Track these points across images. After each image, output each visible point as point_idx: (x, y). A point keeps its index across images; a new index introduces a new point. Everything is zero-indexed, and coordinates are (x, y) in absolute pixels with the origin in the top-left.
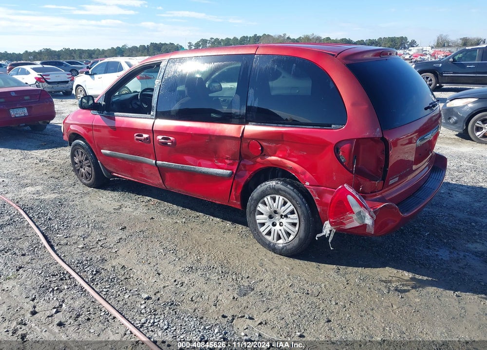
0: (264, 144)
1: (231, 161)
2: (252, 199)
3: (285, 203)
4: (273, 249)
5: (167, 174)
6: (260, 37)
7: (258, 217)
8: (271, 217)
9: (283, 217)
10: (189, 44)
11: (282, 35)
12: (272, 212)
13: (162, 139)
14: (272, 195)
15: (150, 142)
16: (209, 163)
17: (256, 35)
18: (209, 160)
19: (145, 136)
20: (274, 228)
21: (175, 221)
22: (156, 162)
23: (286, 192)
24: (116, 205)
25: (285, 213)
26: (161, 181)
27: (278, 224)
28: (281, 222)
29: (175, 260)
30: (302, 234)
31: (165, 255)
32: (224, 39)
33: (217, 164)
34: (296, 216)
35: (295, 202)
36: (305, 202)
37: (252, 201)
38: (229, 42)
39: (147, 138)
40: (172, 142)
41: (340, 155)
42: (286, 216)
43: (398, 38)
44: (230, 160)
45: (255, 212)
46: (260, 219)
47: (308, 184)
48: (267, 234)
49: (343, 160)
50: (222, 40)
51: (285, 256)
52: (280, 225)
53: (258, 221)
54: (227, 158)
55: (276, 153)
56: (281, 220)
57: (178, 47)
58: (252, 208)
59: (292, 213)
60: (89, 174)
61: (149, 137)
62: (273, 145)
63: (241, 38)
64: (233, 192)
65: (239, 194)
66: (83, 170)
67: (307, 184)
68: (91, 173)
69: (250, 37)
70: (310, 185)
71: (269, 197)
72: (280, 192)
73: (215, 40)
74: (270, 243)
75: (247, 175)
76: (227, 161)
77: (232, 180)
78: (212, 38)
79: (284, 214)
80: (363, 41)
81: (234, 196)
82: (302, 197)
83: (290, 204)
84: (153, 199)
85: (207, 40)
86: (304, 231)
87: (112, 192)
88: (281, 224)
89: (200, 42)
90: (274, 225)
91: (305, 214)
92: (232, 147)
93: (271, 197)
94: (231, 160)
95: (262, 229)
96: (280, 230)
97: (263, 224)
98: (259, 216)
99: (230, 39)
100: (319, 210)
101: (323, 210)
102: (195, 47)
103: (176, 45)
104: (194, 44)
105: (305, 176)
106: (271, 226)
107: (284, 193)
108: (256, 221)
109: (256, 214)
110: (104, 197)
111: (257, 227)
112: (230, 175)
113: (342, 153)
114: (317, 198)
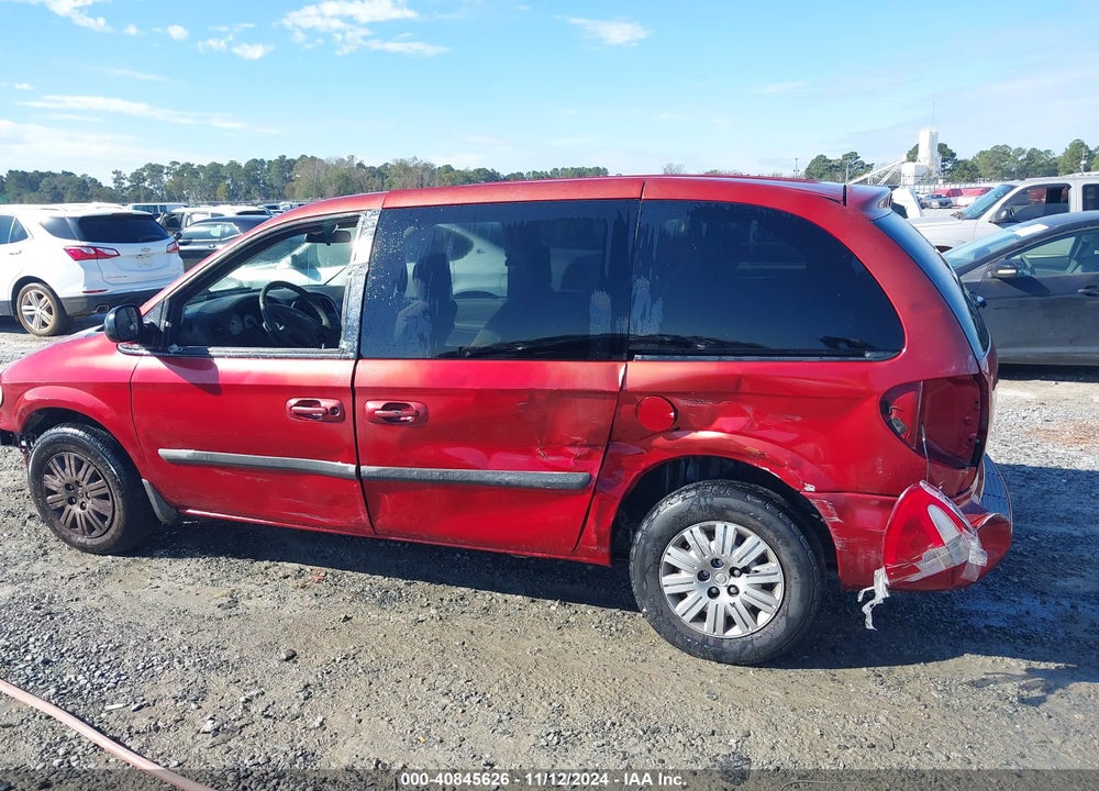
0: (682, 403)
1: (587, 450)
2: (647, 538)
3: (740, 539)
4: (715, 652)
5: (386, 497)
6: (294, 162)
7: (666, 580)
8: (702, 576)
9: (736, 572)
10: (115, 176)
11: (346, 159)
12: (706, 565)
13: (383, 409)
14: (706, 524)
15: (343, 417)
16: (523, 458)
17: (284, 157)
18: (521, 452)
19: (326, 404)
20: (713, 603)
21: (412, 617)
22: (358, 469)
23: (743, 513)
24: (220, 594)
25: (744, 563)
26: (364, 517)
27: (723, 591)
28: (732, 586)
29: (500, 721)
30: (794, 607)
31: (463, 711)
32: (205, 165)
33: (545, 459)
34: (773, 564)
35: (770, 534)
36: (797, 531)
37: (647, 542)
38: (219, 171)
39: (333, 408)
40: (416, 415)
41: (893, 417)
42: (746, 570)
43: (590, 170)
44: (582, 446)
45: (656, 567)
46: (670, 584)
47: (813, 489)
48: (695, 620)
49: (898, 429)
50: (201, 167)
51: (746, 665)
52: (730, 594)
53: (667, 591)
54: (574, 444)
55: (712, 423)
56: (733, 581)
57: (84, 182)
58: (650, 559)
59: (763, 559)
60: (103, 518)
61: (342, 405)
62: (707, 404)
63: (248, 164)
64: (592, 524)
65: (607, 529)
66: (76, 509)
67: (810, 488)
68: (109, 514)
69: (270, 161)
70: (816, 492)
71: (696, 528)
72: (730, 513)
73: (183, 166)
74: (705, 639)
75: (626, 481)
76: (576, 451)
77: (589, 495)
78: (174, 163)
79: (740, 566)
80: (522, 174)
81: (594, 536)
82: (787, 520)
83: (758, 539)
84: (308, 568)
85: (163, 167)
86: (802, 600)
87: (179, 561)
88: (732, 590)
89: (143, 170)
90: (713, 594)
91: (802, 560)
92: (593, 416)
93: (701, 528)
94: (586, 446)
95: (680, 608)
96: (733, 605)
97: (681, 596)
98: (668, 577)
99: (222, 166)
100: (838, 545)
101: (848, 546)
102: (131, 181)
103: (79, 176)
104: (128, 175)
105: (801, 473)
106: (706, 598)
107: (741, 516)
108: (661, 591)
109: (661, 571)
110: (164, 576)
111: (667, 604)
112: (585, 486)
113: (898, 415)
114: (837, 519)
